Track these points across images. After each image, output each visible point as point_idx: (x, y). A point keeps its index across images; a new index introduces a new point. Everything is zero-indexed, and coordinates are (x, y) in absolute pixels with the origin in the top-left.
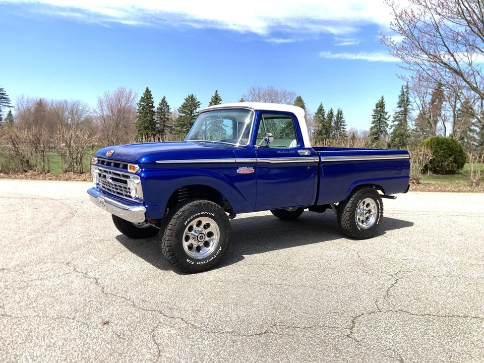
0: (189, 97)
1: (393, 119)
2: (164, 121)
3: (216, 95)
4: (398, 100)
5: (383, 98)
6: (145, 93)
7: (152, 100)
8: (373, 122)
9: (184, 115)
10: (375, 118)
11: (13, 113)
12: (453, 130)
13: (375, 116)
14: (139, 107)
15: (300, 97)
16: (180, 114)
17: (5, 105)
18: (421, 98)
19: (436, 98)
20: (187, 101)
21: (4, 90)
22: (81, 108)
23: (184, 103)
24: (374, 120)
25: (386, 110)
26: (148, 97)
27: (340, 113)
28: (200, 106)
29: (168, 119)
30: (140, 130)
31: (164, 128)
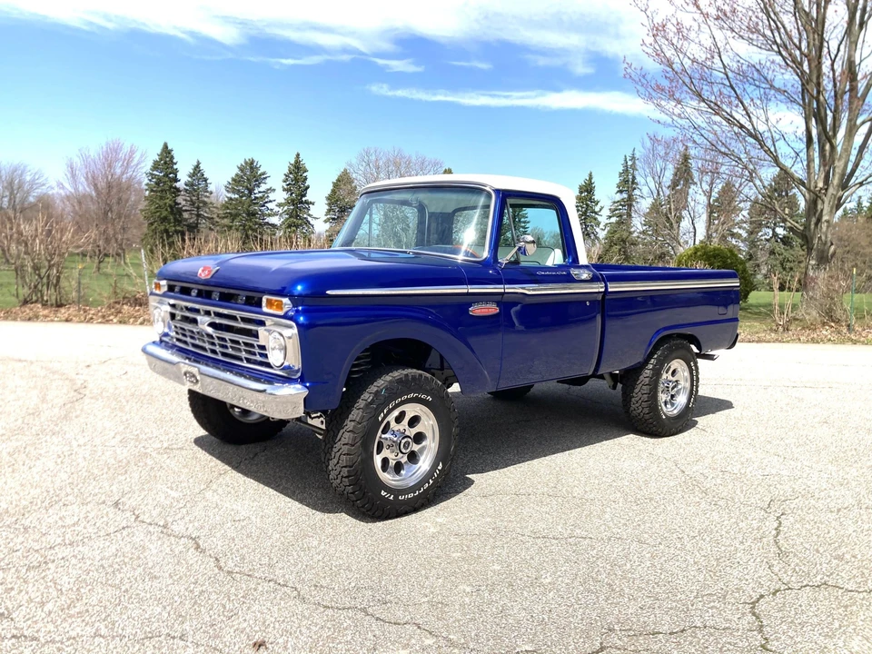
0: (246, 163)
1: (609, 213)
2: (198, 208)
3: (297, 162)
4: (617, 180)
5: (590, 175)
6: (162, 153)
7: (175, 167)
9: (237, 196)
10: (579, 210)
12: (708, 234)
14: (150, 180)
15: (450, 170)
16: (229, 195)
18: (657, 178)
19: (680, 179)
20: (241, 170)
22: (28, 178)
23: (237, 175)
25: (596, 197)
26: (166, 160)
28: (267, 181)
29: (205, 203)
30: (152, 224)
31: (197, 220)
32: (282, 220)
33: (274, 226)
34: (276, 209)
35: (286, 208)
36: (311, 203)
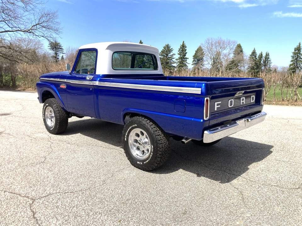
0: (166, 45)
3: (183, 44)
5: (300, 44)
8: (292, 61)
9: (163, 57)
10: (294, 58)
11: (64, 57)
13: (293, 56)
15: (240, 44)
17: (61, 53)
20: (164, 48)
21: (60, 43)
23: (163, 50)
24: (292, 59)
27: (267, 55)
28: (173, 51)
31: (150, 65)
32: (177, 65)
33: (174, 67)
34: (175, 61)
35: (179, 60)
36: (187, 58)
